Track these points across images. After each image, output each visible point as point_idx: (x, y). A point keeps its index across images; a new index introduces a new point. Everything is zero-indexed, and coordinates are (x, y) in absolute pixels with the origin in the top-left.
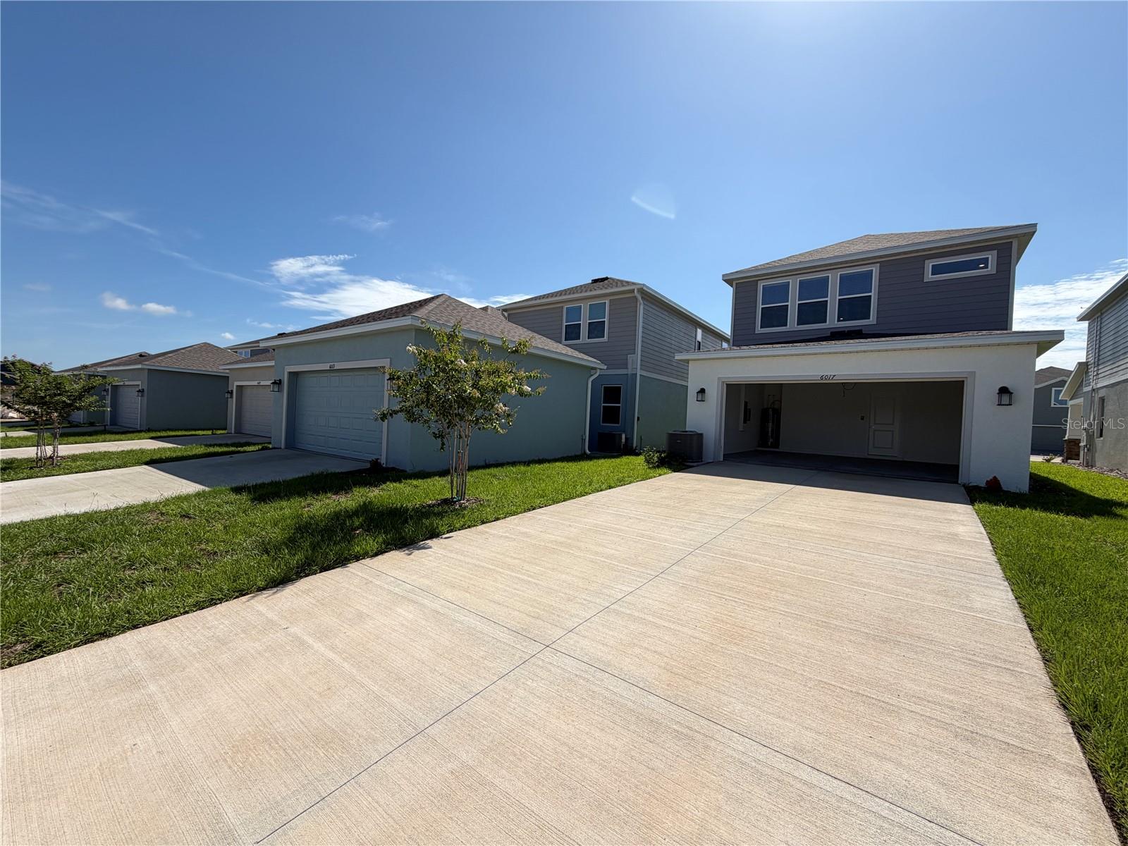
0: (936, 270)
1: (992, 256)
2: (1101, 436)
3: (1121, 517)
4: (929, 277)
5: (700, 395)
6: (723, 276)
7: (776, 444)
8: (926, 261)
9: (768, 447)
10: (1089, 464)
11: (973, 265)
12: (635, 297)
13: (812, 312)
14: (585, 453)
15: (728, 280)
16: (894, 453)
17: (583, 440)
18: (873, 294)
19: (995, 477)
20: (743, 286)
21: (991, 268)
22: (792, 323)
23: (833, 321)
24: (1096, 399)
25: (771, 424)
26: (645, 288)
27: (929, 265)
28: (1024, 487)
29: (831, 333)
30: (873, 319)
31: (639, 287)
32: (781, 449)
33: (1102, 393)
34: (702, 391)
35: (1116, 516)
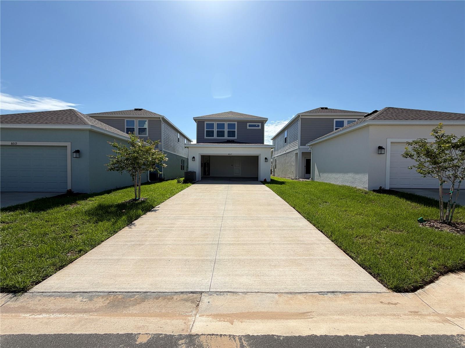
0: (250, 126)
1: (260, 124)
2: (276, 168)
3: (286, 184)
4: (248, 128)
5: (193, 159)
6: (194, 118)
7: (209, 174)
8: (248, 123)
9: (206, 175)
10: (274, 175)
11: (255, 126)
12: (161, 120)
13: (221, 134)
14: (148, 181)
15: (195, 119)
16: (240, 175)
17: (147, 176)
18: (236, 130)
19: (265, 179)
20: (200, 122)
21: (260, 128)
22: (215, 136)
23: (226, 137)
24: (275, 160)
25: (207, 168)
26: (164, 118)
27: (248, 124)
28: (270, 180)
29: (227, 141)
30: (236, 138)
31: (162, 117)
32: (211, 176)
33: (276, 158)
34: (194, 157)
35: (285, 184)
